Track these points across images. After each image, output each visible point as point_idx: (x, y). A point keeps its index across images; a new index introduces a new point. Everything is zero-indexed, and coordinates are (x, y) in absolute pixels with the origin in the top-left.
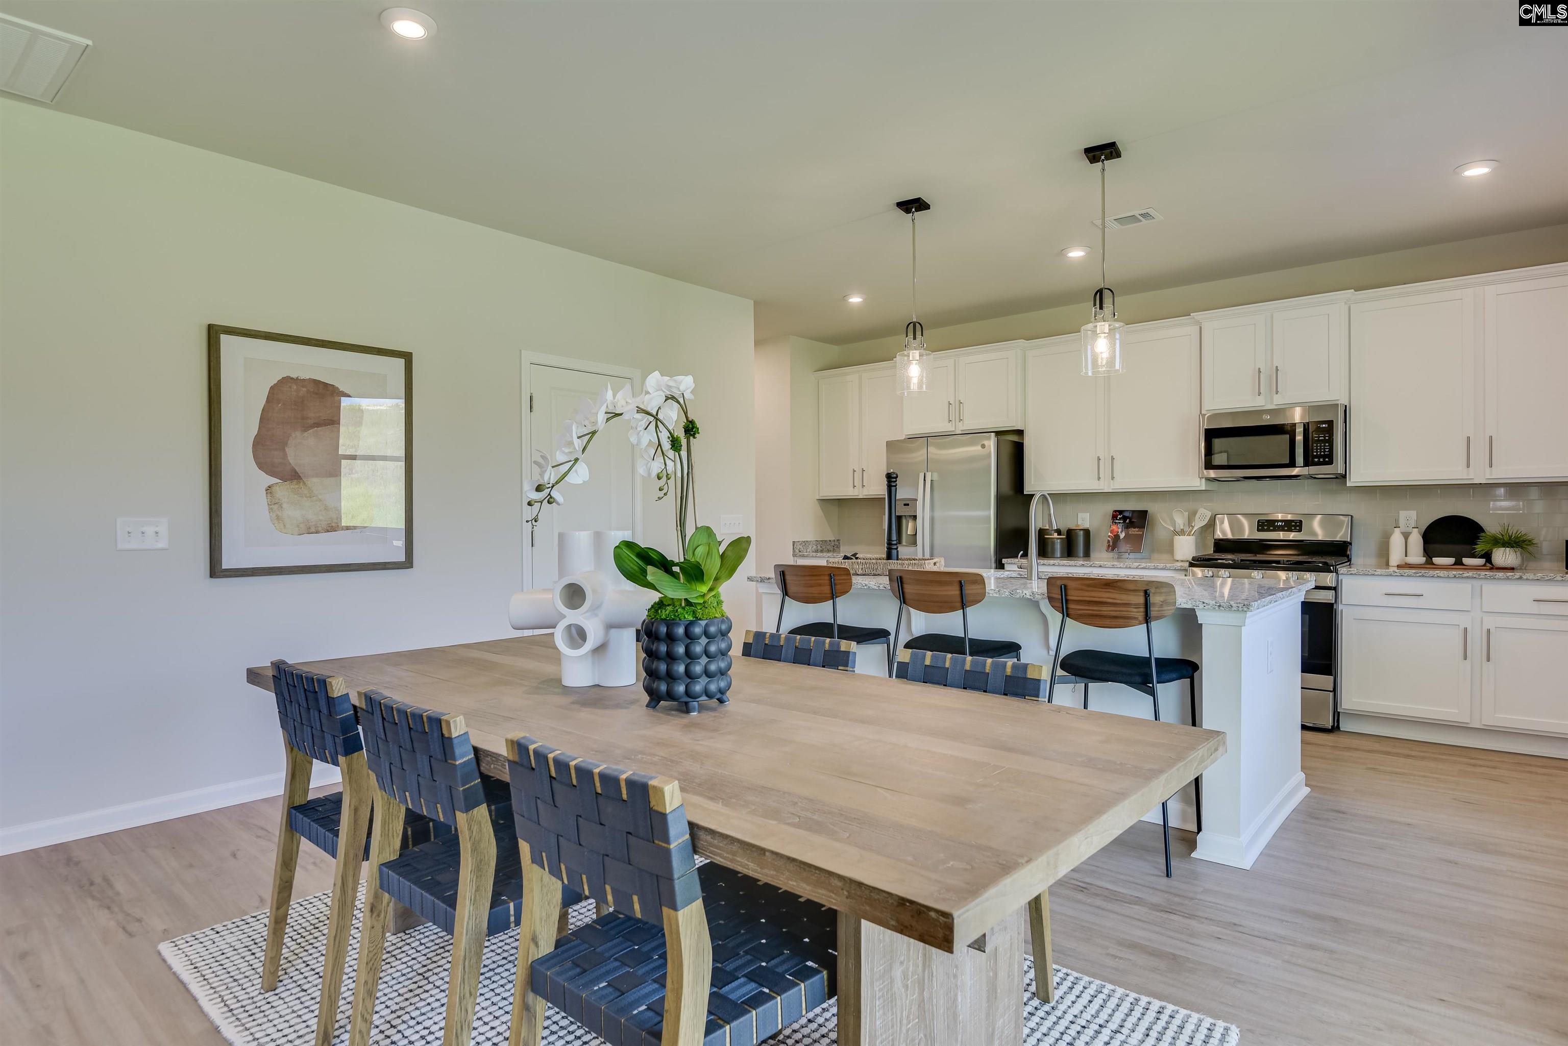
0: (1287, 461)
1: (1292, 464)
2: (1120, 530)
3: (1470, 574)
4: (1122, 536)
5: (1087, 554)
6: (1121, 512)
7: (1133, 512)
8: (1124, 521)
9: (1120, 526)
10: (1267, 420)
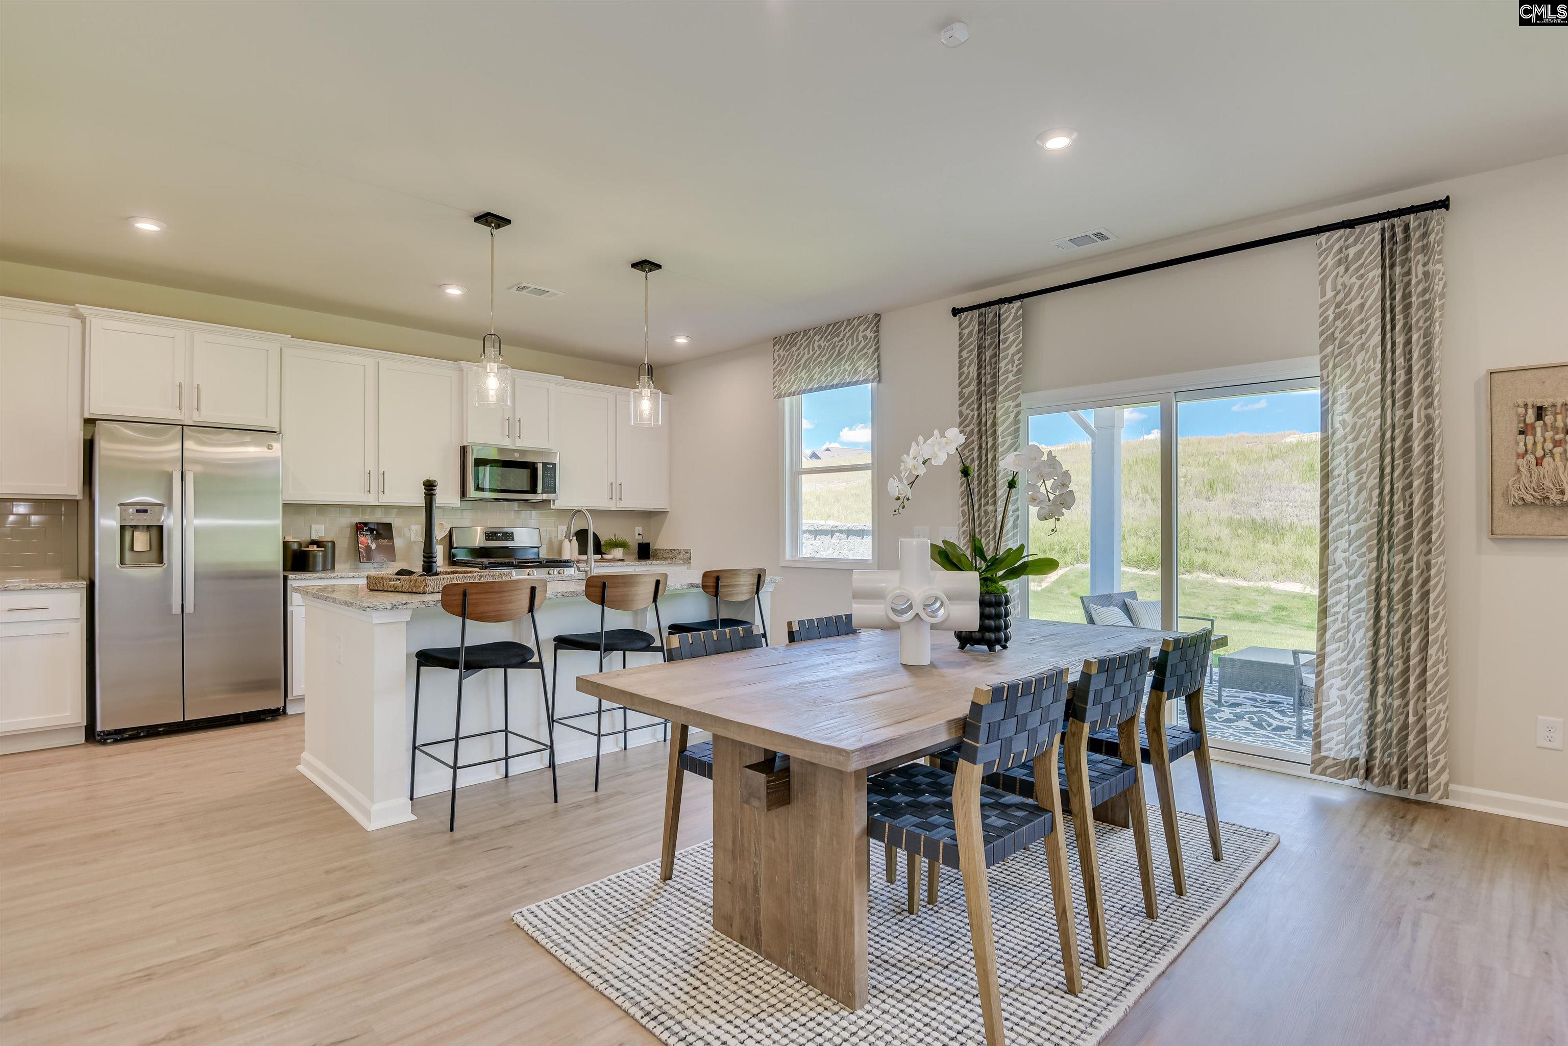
0: (526, 487)
1: (534, 490)
2: (369, 542)
3: (607, 564)
4: (373, 546)
5: (333, 568)
6: (366, 524)
7: (378, 524)
8: (372, 533)
9: (369, 537)
10: (516, 457)
